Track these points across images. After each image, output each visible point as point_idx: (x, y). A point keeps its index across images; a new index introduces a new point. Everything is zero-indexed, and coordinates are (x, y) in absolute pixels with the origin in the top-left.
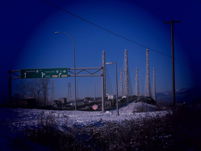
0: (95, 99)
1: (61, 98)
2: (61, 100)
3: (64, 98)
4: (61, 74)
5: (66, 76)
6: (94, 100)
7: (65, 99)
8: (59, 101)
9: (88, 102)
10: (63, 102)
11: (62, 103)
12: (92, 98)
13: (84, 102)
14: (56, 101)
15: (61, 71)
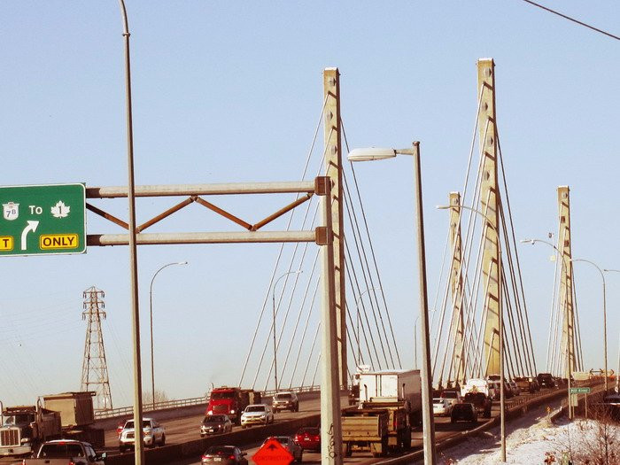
0: (280, 397)
1: (56, 393)
2: (53, 407)
3: (76, 395)
4: (33, 225)
5: (72, 240)
6: (276, 410)
7: (84, 401)
8: (45, 412)
9: (237, 421)
10: (69, 420)
11: (65, 424)
12: (257, 395)
13: (208, 421)
14: (23, 416)
15: (40, 211)
